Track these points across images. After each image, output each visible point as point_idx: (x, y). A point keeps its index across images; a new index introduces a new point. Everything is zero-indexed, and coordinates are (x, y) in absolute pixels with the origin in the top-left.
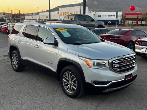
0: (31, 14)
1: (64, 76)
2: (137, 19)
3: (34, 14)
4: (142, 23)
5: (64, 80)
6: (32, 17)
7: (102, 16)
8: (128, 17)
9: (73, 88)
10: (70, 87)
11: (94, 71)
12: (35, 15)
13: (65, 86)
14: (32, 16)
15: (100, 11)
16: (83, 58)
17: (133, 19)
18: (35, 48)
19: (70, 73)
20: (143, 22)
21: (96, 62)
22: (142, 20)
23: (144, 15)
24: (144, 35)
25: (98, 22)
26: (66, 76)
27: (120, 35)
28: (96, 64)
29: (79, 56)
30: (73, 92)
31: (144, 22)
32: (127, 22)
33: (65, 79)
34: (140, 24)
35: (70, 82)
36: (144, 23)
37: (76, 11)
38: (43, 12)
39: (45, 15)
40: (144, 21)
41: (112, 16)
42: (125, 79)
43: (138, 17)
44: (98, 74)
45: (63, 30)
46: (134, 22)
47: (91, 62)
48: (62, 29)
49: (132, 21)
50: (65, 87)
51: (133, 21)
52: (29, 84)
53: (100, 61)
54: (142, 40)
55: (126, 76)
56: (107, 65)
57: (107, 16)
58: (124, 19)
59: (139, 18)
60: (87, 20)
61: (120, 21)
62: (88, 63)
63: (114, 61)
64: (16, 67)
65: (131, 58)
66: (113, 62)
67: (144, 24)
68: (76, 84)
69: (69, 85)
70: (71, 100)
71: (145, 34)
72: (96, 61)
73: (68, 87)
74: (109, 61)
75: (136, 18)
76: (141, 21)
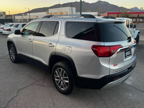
3: (23, 14)
6: (22, 18)
37: (66, 11)
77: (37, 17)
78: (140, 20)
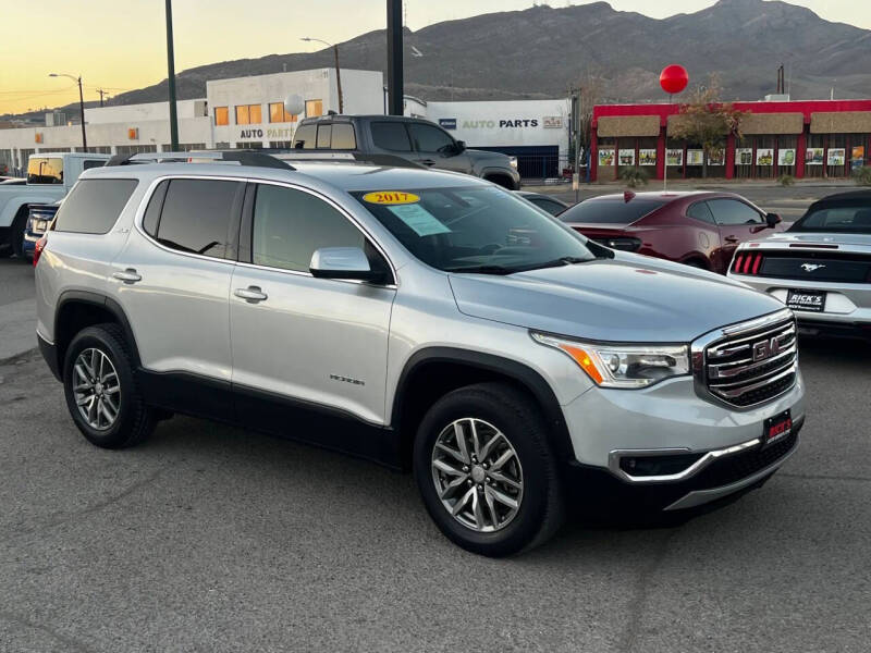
0: (18, 117)
1: (439, 444)
2: (661, 141)
3: (49, 119)
4: (689, 162)
5: (438, 463)
6: (39, 139)
7: (466, 125)
8: (609, 127)
9: (497, 504)
10: (482, 498)
11: (623, 406)
12: (56, 124)
13: (445, 497)
14: (40, 130)
15: (446, 97)
16: (556, 342)
17: (638, 142)
18: (244, 301)
19: (477, 424)
20: (696, 158)
21: (623, 358)
22: (690, 143)
23: (697, 116)
24: (752, 222)
25: (480, 158)
26: (454, 444)
27: (634, 225)
28: (624, 367)
29: (532, 331)
30: (501, 526)
31: (700, 154)
32: (606, 158)
33: (449, 460)
34: (680, 169)
35: (479, 471)
36: (700, 161)
37: (309, 95)
38: (102, 104)
39: (122, 124)
40: (698, 147)
41: (518, 123)
42: (763, 438)
43: (663, 129)
44: (644, 416)
45: (402, 198)
46: (648, 158)
47: (601, 359)
48: (392, 194)
49: (633, 151)
50: (446, 503)
51: (637, 154)
52: (219, 507)
53: (647, 350)
54: (764, 246)
55: (766, 422)
56: (682, 367)
57: (490, 124)
58: (588, 138)
59: (671, 131)
60: (422, 147)
61: (563, 150)
62: (587, 362)
63: (715, 349)
64: (104, 420)
65: (779, 332)
66: (711, 350)
67: (698, 167)
68: (518, 480)
69: (474, 490)
70: (494, 566)
71: (758, 220)
72: (623, 352)
73: (465, 500)
74: (689, 350)
75: (655, 132)
76: (680, 151)
77: (134, 134)
78: (825, 159)
